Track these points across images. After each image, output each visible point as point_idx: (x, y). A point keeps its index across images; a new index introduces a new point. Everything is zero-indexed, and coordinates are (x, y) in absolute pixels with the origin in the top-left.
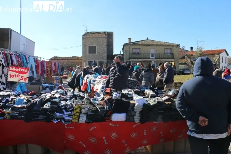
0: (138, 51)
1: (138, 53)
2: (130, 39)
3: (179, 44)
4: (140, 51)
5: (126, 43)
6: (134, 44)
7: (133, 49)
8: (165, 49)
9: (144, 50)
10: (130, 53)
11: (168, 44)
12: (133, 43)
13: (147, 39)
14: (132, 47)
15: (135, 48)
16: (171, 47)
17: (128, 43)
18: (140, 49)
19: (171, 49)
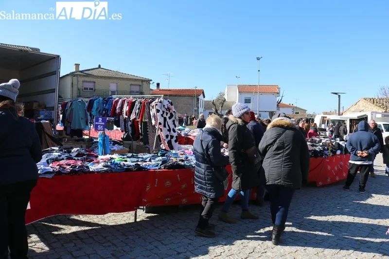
0: (90, 86)
1: (91, 89)
2: (77, 65)
3: (150, 79)
4: (94, 86)
5: (71, 72)
6: (85, 74)
7: (84, 82)
8: (131, 85)
9: (100, 85)
10: (79, 89)
11: (135, 78)
12: (82, 72)
13: (100, 66)
14: (81, 79)
15: (86, 82)
16: (140, 83)
17: (75, 72)
18: (94, 82)
19: (140, 86)
